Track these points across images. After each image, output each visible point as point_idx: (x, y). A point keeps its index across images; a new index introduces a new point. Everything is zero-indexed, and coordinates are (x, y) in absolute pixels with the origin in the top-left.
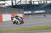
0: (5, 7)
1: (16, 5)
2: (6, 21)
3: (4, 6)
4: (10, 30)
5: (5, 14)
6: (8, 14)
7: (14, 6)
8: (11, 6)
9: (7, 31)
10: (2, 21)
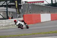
0: (44, 5)
3: (42, 4)
4: (49, 32)
5: (44, 13)
6: (47, 13)
7: (54, 4)
8: (51, 4)
9: (46, 33)
10: (40, 22)
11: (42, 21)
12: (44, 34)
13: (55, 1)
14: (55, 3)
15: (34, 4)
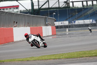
0: (19, 13)
1: (40, 9)
2: (20, 41)
3: (16, 10)
4: (28, 59)
6: (24, 26)
7: (36, 10)
8: (31, 11)
10: (13, 41)
11: (15, 39)
12: (20, 62)
13: (39, 5)
14: (38, 8)
15: (2, 10)
